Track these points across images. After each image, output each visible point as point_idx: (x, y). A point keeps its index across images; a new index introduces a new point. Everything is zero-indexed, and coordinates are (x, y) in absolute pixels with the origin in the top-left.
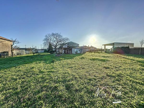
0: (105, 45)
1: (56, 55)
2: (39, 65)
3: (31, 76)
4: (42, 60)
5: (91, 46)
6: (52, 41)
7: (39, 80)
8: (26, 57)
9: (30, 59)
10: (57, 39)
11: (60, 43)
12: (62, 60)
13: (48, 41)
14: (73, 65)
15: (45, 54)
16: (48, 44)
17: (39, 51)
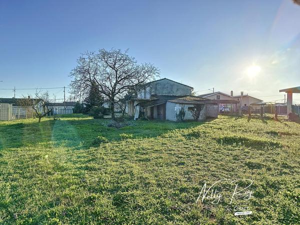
0: (290, 92)
1: (112, 122)
2: (54, 151)
3: (31, 177)
4: (64, 138)
5: (240, 94)
6: (98, 78)
7: (53, 186)
8: (16, 128)
9: (29, 134)
10: (116, 71)
11: (126, 83)
12: (127, 138)
13: (88, 76)
14: (154, 155)
15: (76, 119)
16: (87, 85)
17: (57, 110)
